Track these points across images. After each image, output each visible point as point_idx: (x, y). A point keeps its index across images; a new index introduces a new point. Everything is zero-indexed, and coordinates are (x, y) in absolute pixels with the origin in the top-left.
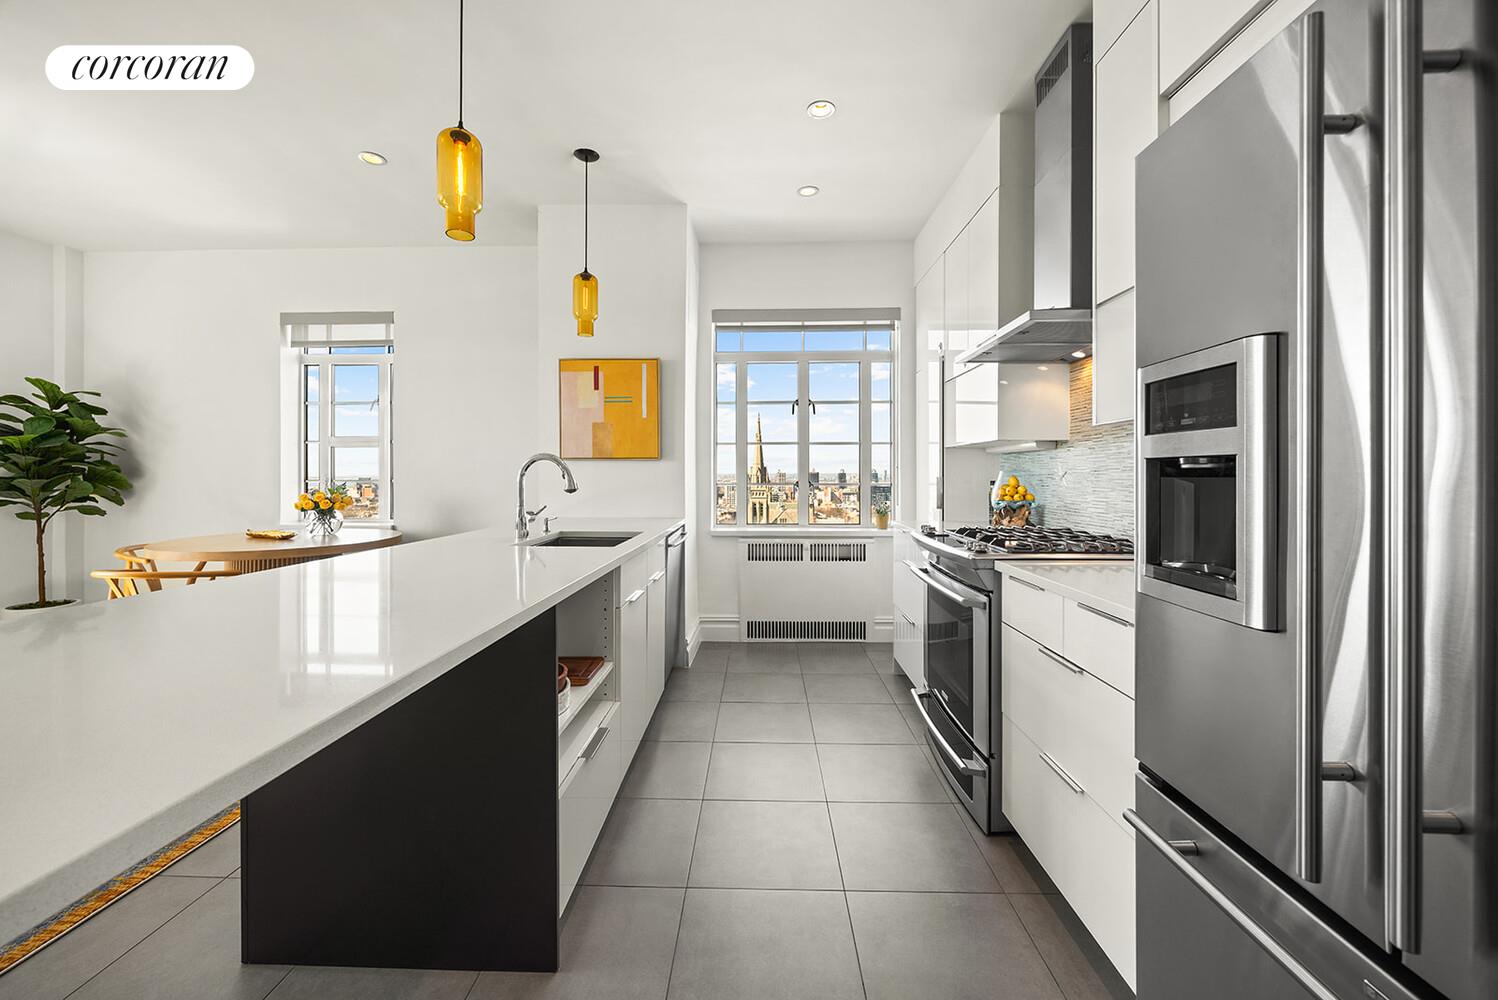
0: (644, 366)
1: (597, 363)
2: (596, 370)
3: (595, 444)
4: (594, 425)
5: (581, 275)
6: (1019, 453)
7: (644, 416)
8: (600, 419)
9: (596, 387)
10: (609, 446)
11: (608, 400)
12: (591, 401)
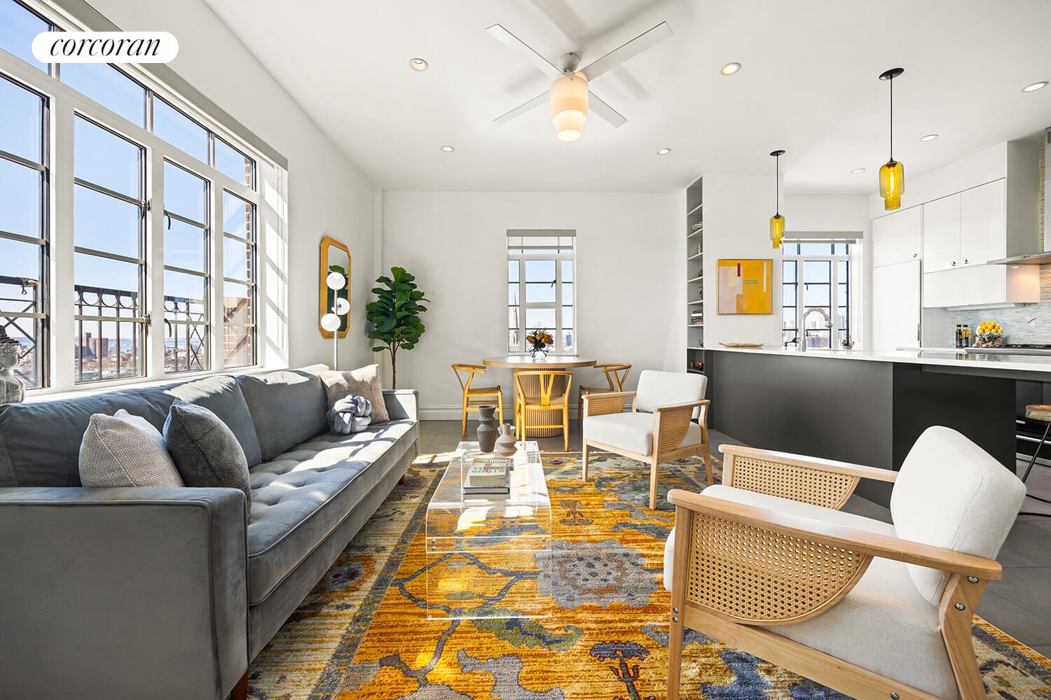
0: (765, 263)
1: (739, 262)
2: (739, 265)
3: (738, 306)
4: (738, 295)
5: (775, 217)
6: (977, 310)
7: (765, 291)
8: (741, 293)
9: (739, 275)
10: (745, 307)
11: (745, 282)
12: (736, 282)
